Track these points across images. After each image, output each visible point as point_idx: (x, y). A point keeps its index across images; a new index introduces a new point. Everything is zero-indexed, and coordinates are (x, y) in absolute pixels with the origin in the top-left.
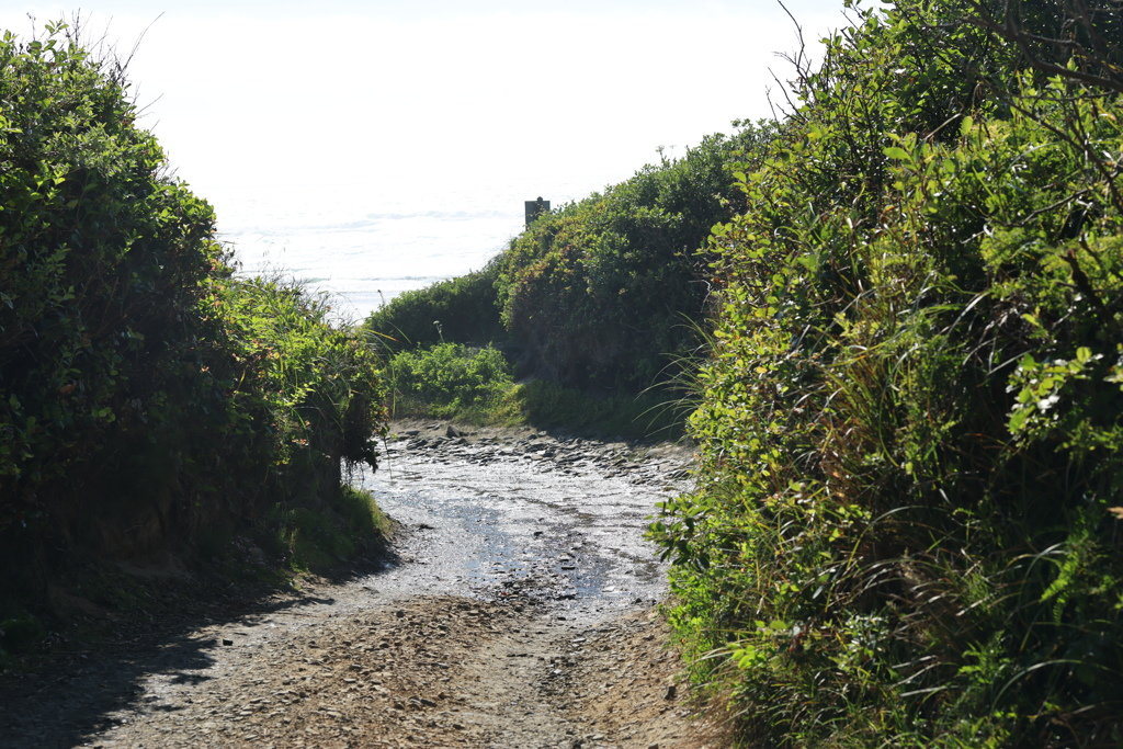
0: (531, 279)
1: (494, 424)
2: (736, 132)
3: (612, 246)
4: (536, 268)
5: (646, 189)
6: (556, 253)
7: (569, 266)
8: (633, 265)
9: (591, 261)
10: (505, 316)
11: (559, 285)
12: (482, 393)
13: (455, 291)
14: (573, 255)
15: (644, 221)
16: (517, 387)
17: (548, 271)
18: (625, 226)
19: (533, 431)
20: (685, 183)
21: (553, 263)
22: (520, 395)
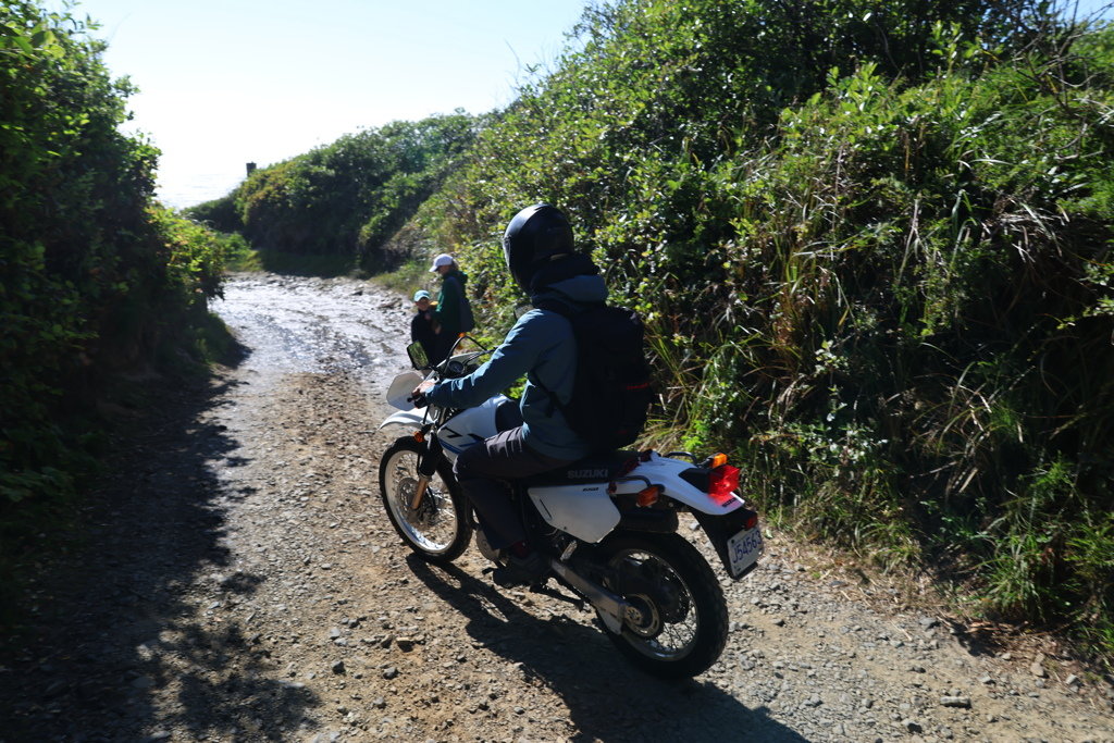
0: (258, 200)
1: (245, 270)
2: (360, 131)
3: (301, 184)
4: (260, 194)
5: (317, 158)
6: (269, 187)
7: (278, 194)
8: (313, 193)
9: (289, 190)
10: (245, 218)
11: (274, 203)
12: (235, 256)
13: (213, 206)
14: (280, 188)
15: (317, 173)
16: (253, 253)
17: (267, 196)
18: (306, 174)
19: (267, 274)
20: (336, 155)
21: (269, 192)
22: (256, 257)
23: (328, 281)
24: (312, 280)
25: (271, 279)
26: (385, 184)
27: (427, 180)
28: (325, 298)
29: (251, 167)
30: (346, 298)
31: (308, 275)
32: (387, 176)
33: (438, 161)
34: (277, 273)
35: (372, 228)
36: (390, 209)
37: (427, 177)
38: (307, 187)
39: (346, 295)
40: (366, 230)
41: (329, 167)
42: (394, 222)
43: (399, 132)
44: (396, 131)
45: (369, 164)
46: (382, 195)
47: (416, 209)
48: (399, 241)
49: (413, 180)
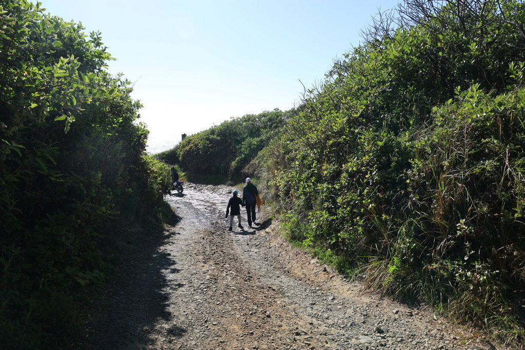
0: (186, 150)
2: (232, 119)
3: (205, 143)
4: (187, 148)
5: (212, 132)
6: (191, 145)
7: (195, 148)
8: (211, 147)
9: (200, 146)
10: (180, 158)
11: (193, 152)
13: (167, 153)
14: (196, 145)
15: (212, 139)
16: (183, 174)
17: (190, 149)
18: (208, 139)
19: (189, 183)
20: (221, 130)
21: (191, 147)
22: (184, 175)
23: (216, 187)
24: (209, 186)
25: (191, 186)
26: (243, 143)
27: (262, 141)
28: (214, 195)
29: (184, 136)
30: (224, 195)
31: (207, 184)
32: (244, 139)
33: (267, 133)
34: (194, 183)
35: (236, 163)
36: (245, 154)
37: (262, 139)
38: (208, 144)
39: (224, 193)
40: (234, 164)
41: (218, 136)
42: (246, 160)
43: (249, 119)
44: (249, 118)
45: (235, 134)
46: (241, 148)
47: (256, 154)
48: (248, 169)
49: (255, 141)
